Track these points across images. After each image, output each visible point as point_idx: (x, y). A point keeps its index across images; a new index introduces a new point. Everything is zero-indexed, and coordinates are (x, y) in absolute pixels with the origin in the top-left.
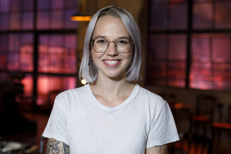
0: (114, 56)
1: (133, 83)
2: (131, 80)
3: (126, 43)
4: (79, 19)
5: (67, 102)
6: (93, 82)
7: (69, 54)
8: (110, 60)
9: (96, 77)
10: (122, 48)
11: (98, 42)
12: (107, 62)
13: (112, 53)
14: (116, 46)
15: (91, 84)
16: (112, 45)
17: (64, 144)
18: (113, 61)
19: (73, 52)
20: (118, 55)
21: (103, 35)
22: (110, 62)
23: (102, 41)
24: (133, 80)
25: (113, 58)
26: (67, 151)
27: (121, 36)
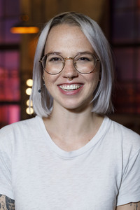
0: (73, 77)
1: (102, 115)
2: (98, 112)
3: (88, 60)
4: (21, 30)
5: (13, 142)
6: (47, 116)
7: (10, 76)
8: (67, 84)
9: (51, 109)
10: (83, 68)
11: (51, 60)
12: (64, 87)
13: (70, 74)
14: (74, 64)
15: (44, 118)
16: (69, 62)
17: (7, 198)
18: (71, 86)
19: (15, 72)
20: (77, 76)
21: (57, 51)
22: (68, 86)
23: (56, 59)
24: (102, 112)
25: (71, 82)
26: (10, 207)
27: (81, 51)
